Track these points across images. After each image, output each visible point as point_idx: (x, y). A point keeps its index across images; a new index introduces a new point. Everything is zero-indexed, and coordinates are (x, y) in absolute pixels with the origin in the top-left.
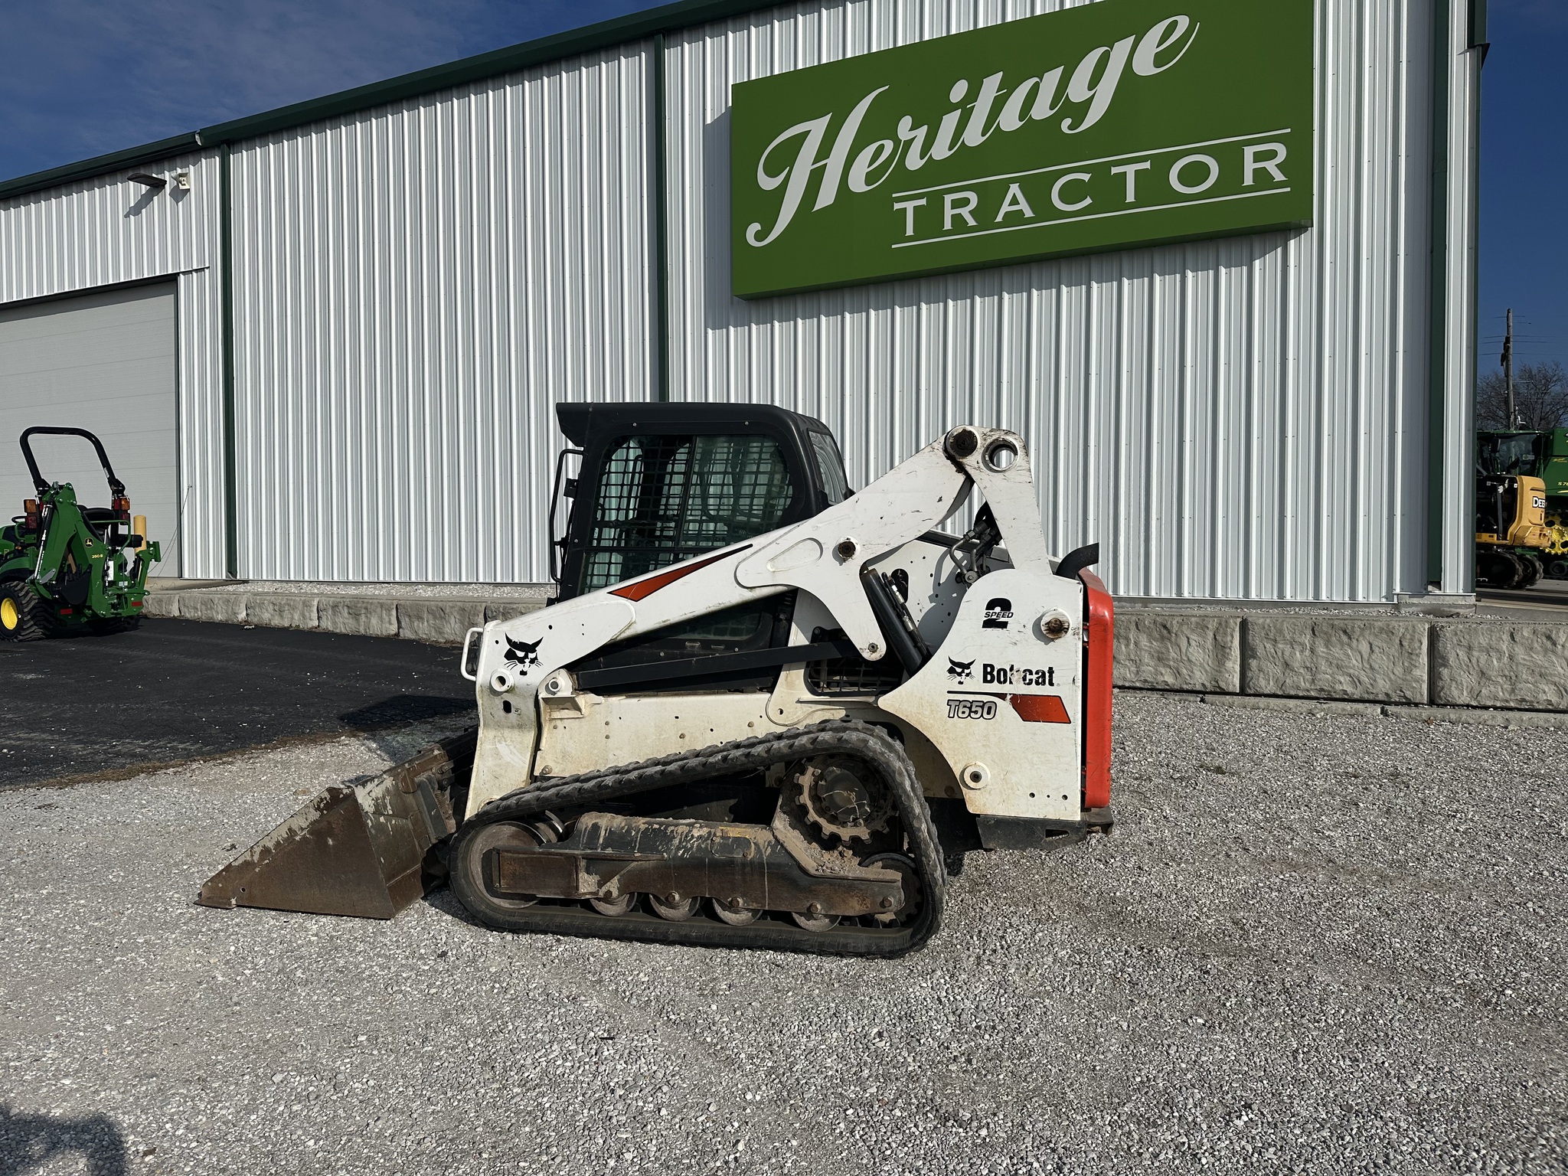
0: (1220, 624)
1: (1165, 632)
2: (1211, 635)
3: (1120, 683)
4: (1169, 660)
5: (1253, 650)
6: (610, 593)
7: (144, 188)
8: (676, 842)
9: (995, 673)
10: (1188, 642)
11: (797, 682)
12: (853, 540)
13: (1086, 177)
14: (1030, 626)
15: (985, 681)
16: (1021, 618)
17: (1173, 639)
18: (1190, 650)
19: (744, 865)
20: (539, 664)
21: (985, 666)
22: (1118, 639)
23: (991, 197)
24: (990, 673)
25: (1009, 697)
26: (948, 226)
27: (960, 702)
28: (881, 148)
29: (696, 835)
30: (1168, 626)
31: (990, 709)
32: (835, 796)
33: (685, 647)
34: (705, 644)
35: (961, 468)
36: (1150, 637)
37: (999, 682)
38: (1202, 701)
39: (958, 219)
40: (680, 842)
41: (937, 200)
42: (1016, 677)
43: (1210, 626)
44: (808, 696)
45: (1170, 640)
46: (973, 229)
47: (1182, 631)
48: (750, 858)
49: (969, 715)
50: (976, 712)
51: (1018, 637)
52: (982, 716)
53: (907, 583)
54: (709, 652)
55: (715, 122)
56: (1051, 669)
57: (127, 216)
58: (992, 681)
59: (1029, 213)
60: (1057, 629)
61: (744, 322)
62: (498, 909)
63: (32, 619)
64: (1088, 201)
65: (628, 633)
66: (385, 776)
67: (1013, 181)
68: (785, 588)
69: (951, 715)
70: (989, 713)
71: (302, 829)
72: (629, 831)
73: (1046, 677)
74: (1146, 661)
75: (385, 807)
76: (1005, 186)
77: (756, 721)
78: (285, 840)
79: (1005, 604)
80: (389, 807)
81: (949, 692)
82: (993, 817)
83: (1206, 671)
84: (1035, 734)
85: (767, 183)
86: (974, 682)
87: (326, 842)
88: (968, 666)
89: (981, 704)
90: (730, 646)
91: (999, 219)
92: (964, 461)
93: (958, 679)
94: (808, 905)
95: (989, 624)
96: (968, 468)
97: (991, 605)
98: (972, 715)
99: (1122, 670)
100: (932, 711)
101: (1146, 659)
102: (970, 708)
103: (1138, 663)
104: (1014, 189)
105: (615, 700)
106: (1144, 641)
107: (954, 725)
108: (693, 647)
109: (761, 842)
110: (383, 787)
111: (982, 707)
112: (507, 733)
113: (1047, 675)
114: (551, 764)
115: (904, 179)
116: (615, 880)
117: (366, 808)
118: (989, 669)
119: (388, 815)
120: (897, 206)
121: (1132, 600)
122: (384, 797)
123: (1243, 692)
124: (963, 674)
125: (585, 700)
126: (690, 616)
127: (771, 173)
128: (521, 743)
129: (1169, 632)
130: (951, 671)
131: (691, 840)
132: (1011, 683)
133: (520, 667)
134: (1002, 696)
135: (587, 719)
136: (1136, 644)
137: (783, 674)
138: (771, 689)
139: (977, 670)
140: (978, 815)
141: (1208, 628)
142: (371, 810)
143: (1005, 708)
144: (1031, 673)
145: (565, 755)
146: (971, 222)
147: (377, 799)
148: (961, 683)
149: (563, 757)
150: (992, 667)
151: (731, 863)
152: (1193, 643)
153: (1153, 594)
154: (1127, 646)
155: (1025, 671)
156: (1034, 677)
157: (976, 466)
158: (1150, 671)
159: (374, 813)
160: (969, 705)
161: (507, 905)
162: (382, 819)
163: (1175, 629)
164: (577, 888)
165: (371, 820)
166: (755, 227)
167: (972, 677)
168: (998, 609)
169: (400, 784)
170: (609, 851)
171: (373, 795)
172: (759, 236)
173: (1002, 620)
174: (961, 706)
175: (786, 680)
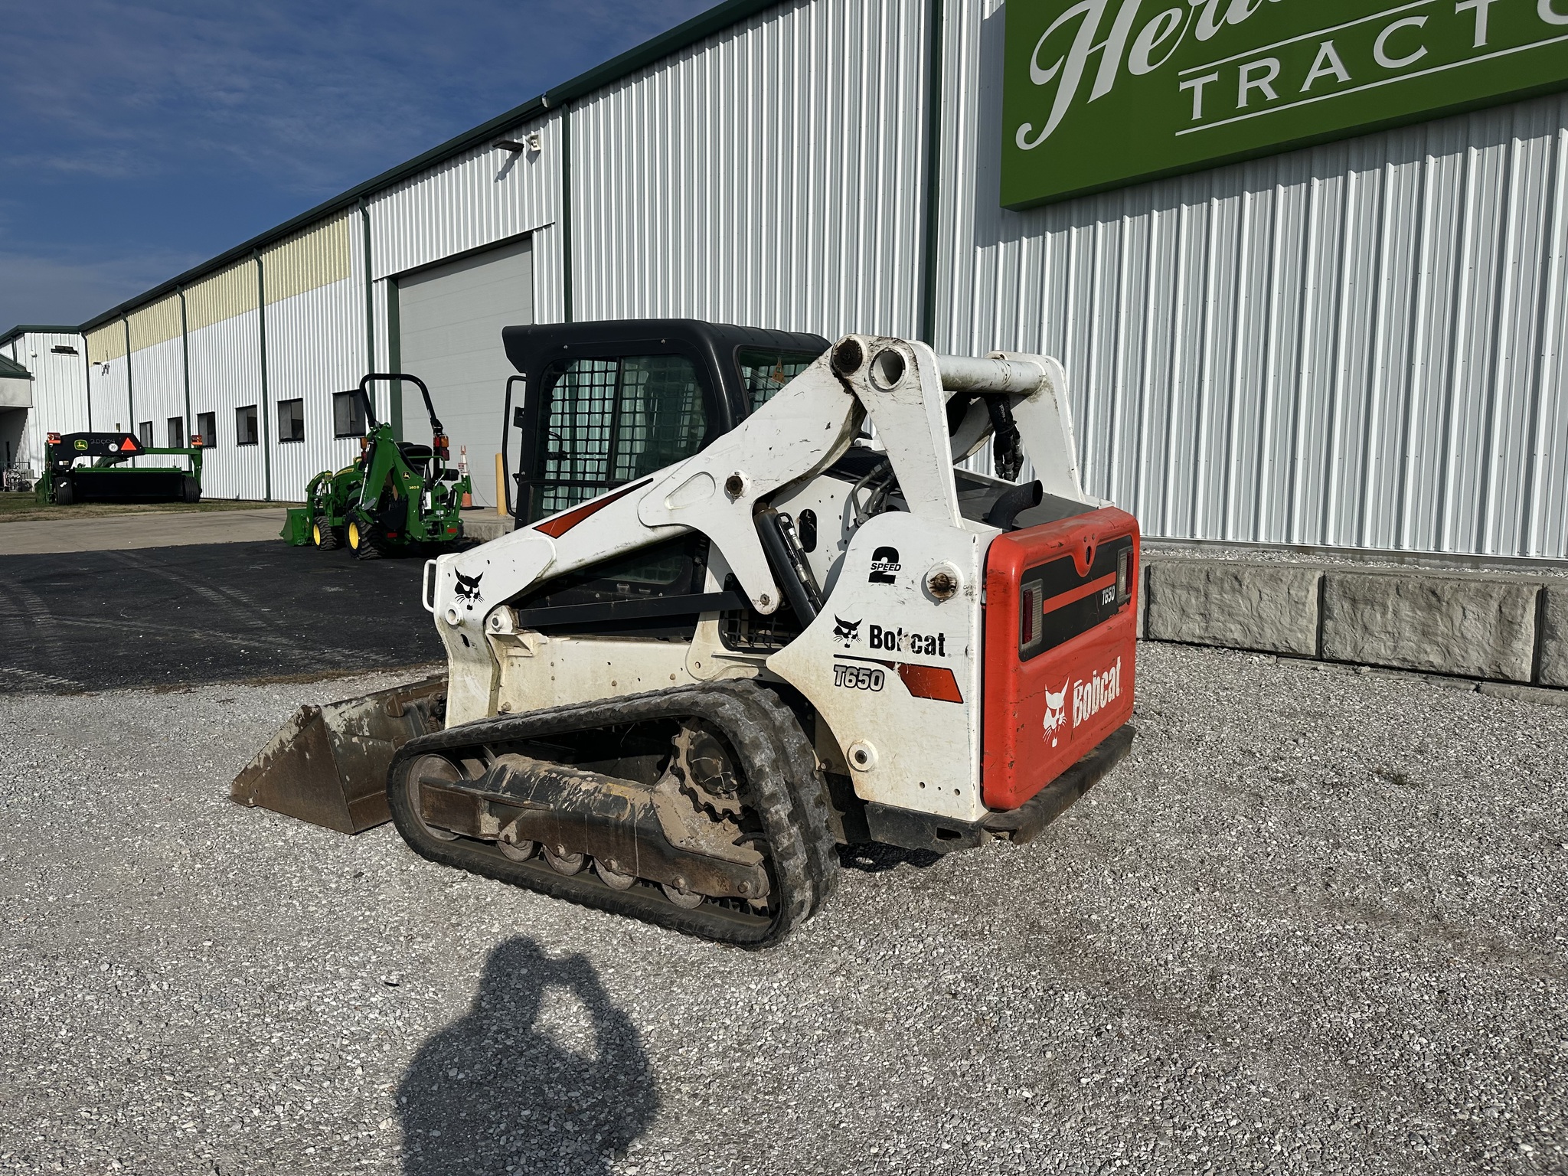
0: (1509, 592)
1: (1434, 599)
2: (1495, 605)
3: (1372, 661)
4: (1437, 635)
5: (1552, 628)
6: (534, 528)
7: (508, 153)
8: (565, 793)
9: (882, 637)
10: (1464, 613)
11: (712, 634)
12: (742, 476)
13: (1420, 21)
14: (919, 582)
15: (872, 645)
16: (912, 570)
17: (1444, 609)
18: (1466, 624)
19: (617, 826)
20: (481, 600)
21: (873, 628)
22: (1373, 606)
23: (1296, 62)
24: (879, 637)
25: (897, 666)
26: (1242, 102)
27: (847, 668)
28: (1167, 20)
29: (583, 789)
30: (1438, 592)
31: (877, 679)
32: (702, 763)
33: (616, 590)
34: (635, 587)
35: (848, 389)
36: (1414, 605)
37: (887, 647)
38: (1477, 689)
39: (1255, 94)
40: (568, 794)
41: (1230, 75)
42: (905, 643)
43: (1495, 595)
44: (724, 651)
45: (1439, 610)
46: (1274, 104)
47: (1457, 600)
48: (622, 819)
49: (856, 684)
50: (863, 681)
51: (906, 595)
52: (869, 686)
53: (816, 526)
54: (637, 596)
55: (993, 16)
56: (941, 635)
57: (496, 181)
58: (879, 646)
59: (1343, 76)
60: (942, 588)
61: (1014, 236)
62: (430, 837)
63: (368, 540)
64: (1423, 52)
65: (551, 572)
66: (367, 699)
67: (1325, 38)
68: (684, 528)
69: (838, 683)
70: (876, 684)
71: (289, 742)
72: (529, 777)
73: (935, 646)
74: (1407, 634)
75: (361, 728)
76: (1315, 45)
77: (678, 673)
78: (278, 750)
79: (891, 554)
80: (366, 728)
81: (835, 656)
82: (882, 806)
83: (1485, 652)
84: (924, 713)
85: (1040, 77)
86: (861, 646)
87: (305, 756)
88: (853, 627)
89: (868, 672)
90: (656, 589)
91: (1306, 87)
92: (850, 378)
93: (845, 641)
94: (674, 877)
95: (876, 577)
96: (855, 387)
97: (879, 554)
98: (859, 684)
99: (1375, 644)
100: (818, 676)
101: (1407, 632)
102: (857, 676)
103: (1396, 637)
104: (1327, 48)
105: (558, 640)
106: (1406, 611)
107: (841, 694)
108: (623, 589)
109: (637, 804)
110: (362, 709)
111: (870, 676)
112: (472, 667)
113: (938, 642)
114: (511, 702)
115: (1194, 53)
116: (513, 824)
117: (334, 728)
118: (876, 632)
119: (363, 736)
120: (1183, 86)
121: (1459, 559)
122: (361, 719)
123: (1535, 682)
124: (850, 636)
125: (531, 639)
126: (601, 556)
127: (1044, 66)
128: (483, 678)
129: (1439, 600)
130: (838, 631)
131: (578, 793)
132: (899, 649)
133: (467, 602)
134: (890, 665)
135: (536, 658)
136: (1395, 613)
137: (700, 624)
138: (689, 639)
139: (864, 632)
140: (867, 802)
141: (1491, 597)
142: (342, 729)
143: (892, 677)
144: (920, 640)
145: (520, 694)
146: (1271, 95)
147: (351, 720)
148: (847, 646)
149: (520, 695)
150: (879, 629)
151: (606, 822)
152: (1470, 615)
153: (1488, 551)
154: (1384, 614)
155: (914, 636)
156: (924, 644)
157: (863, 384)
158: (1411, 648)
159: (344, 733)
160: (856, 673)
161: (438, 836)
162: (355, 740)
163: (1447, 596)
164: (479, 828)
165: (340, 740)
166: (1026, 128)
167: (859, 640)
168: (885, 560)
169: (385, 708)
170: (508, 795)
171: (346, 716)
172: (1030, 138)
173: (889, 573)
174: (848, 674)
175: (703, 631)
